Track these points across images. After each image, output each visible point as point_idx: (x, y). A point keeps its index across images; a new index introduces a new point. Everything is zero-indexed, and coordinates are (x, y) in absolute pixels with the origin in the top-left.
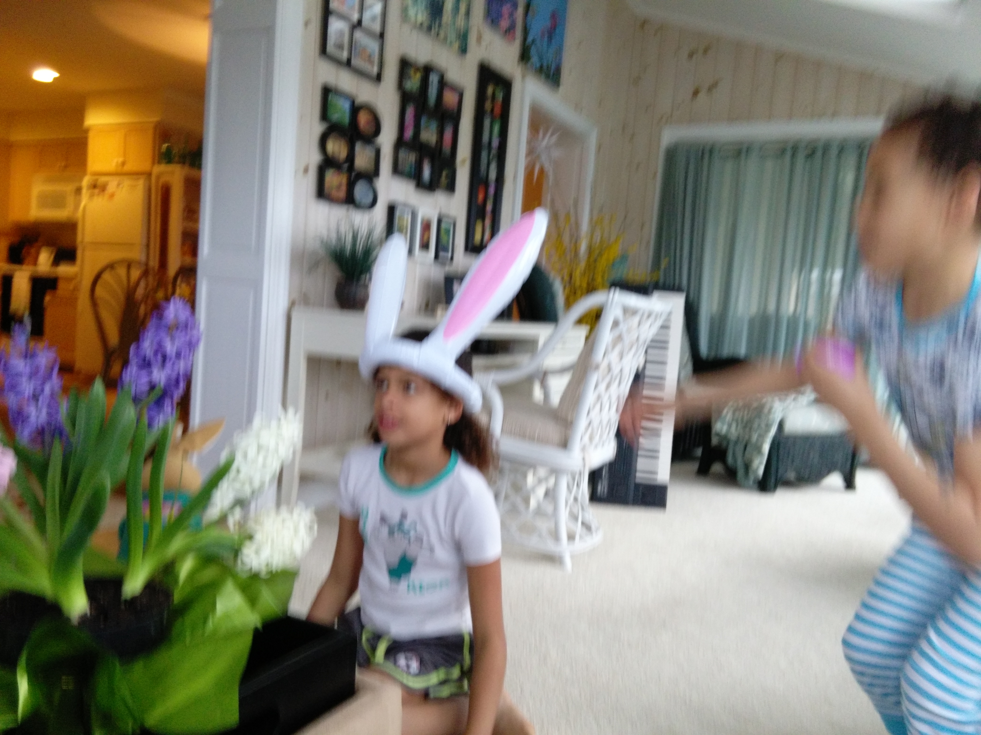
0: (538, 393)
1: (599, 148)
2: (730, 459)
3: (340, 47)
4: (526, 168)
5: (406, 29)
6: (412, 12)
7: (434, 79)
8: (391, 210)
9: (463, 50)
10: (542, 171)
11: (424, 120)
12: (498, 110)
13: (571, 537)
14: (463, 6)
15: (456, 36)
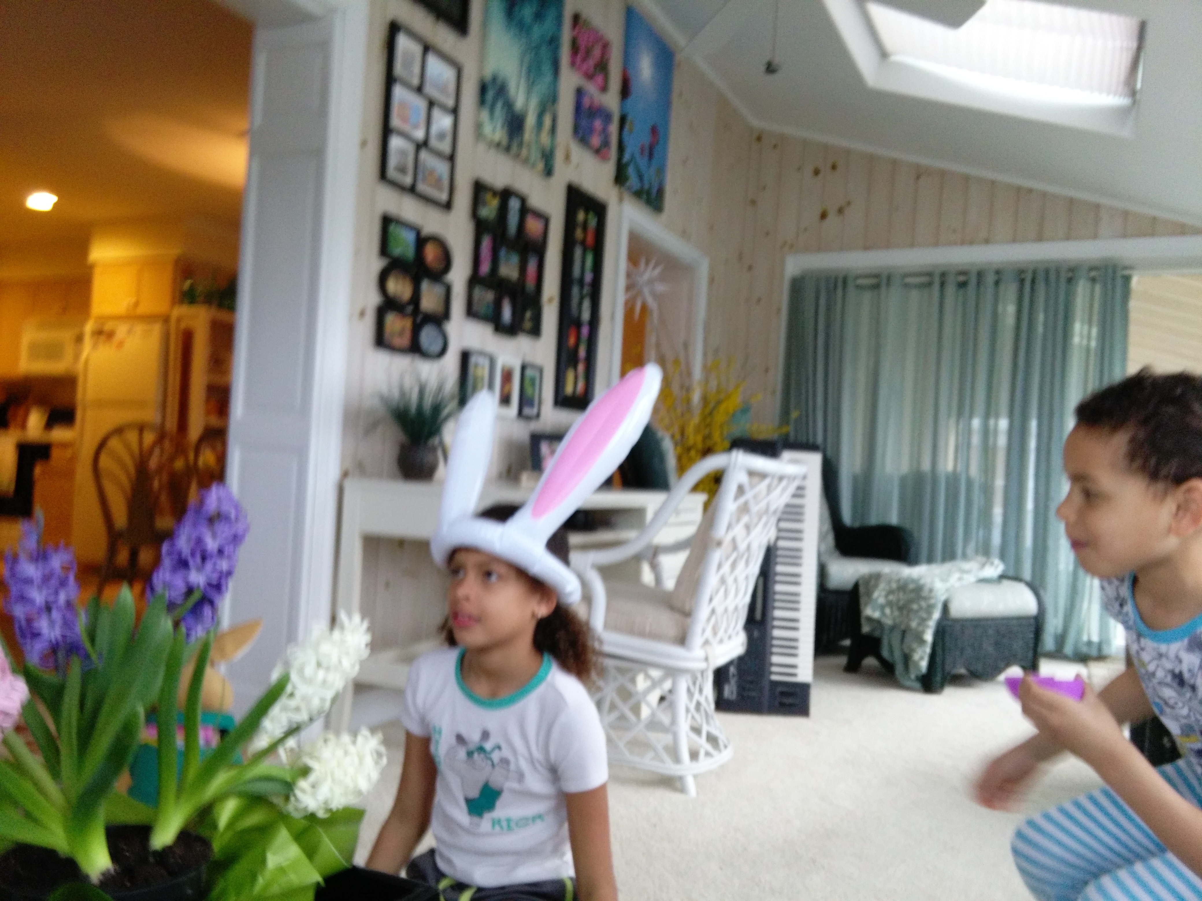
0: (647, 576)
1: (712, 280)
2: (885, 653)
3: (402, 170)
4: (626, 303)
5: (481, 147)
6: (487, 129)
7: (514, 204)
8: (465, 357)
9: (548, 172)
10: (644, 308)
11: (503, 253)
12: (590, 239)
13: (694, 755)
14: (547, 121)
15: (539, 156)
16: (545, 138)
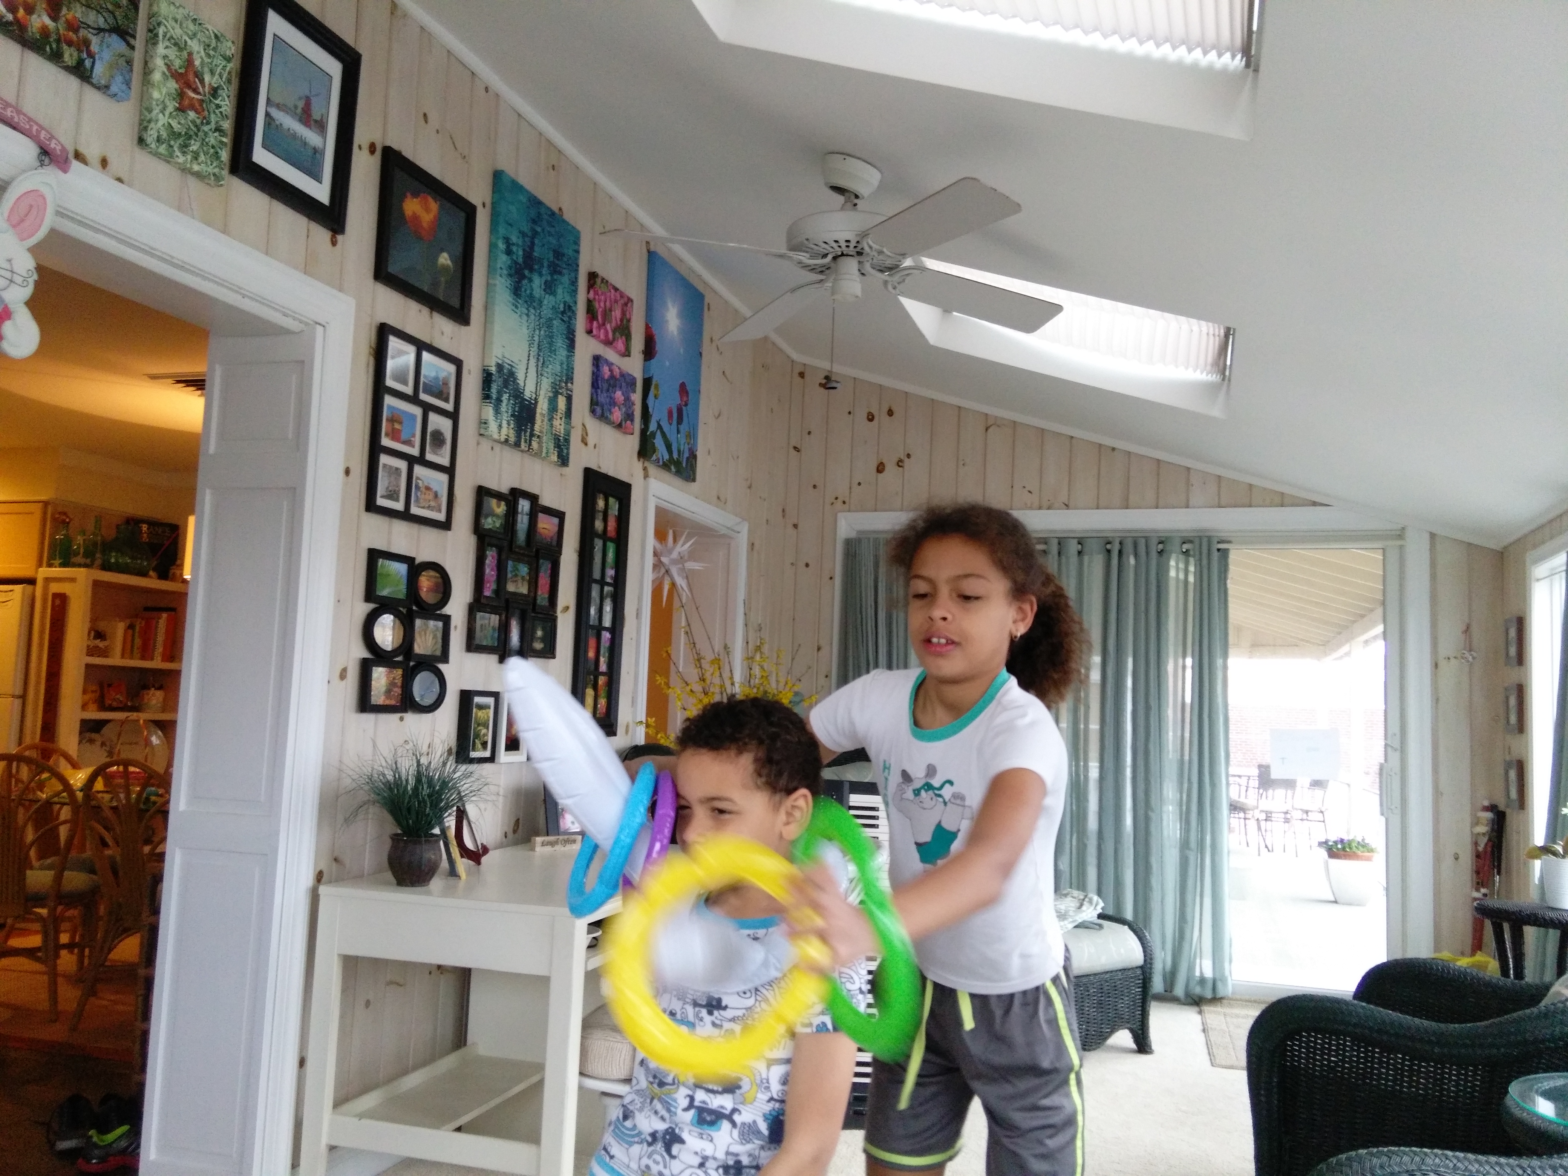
1: (752, 549)
3: (393, 494)
4: (653, 595)
5: (485, 447)
7: (524, 506)
8: (465, 701)
9: (564, 460)
10: (673, 590)
11: (510, 563)
12: (612, 529)
14: (562, 402)
15: (551, 445)
16: (559, 425)
